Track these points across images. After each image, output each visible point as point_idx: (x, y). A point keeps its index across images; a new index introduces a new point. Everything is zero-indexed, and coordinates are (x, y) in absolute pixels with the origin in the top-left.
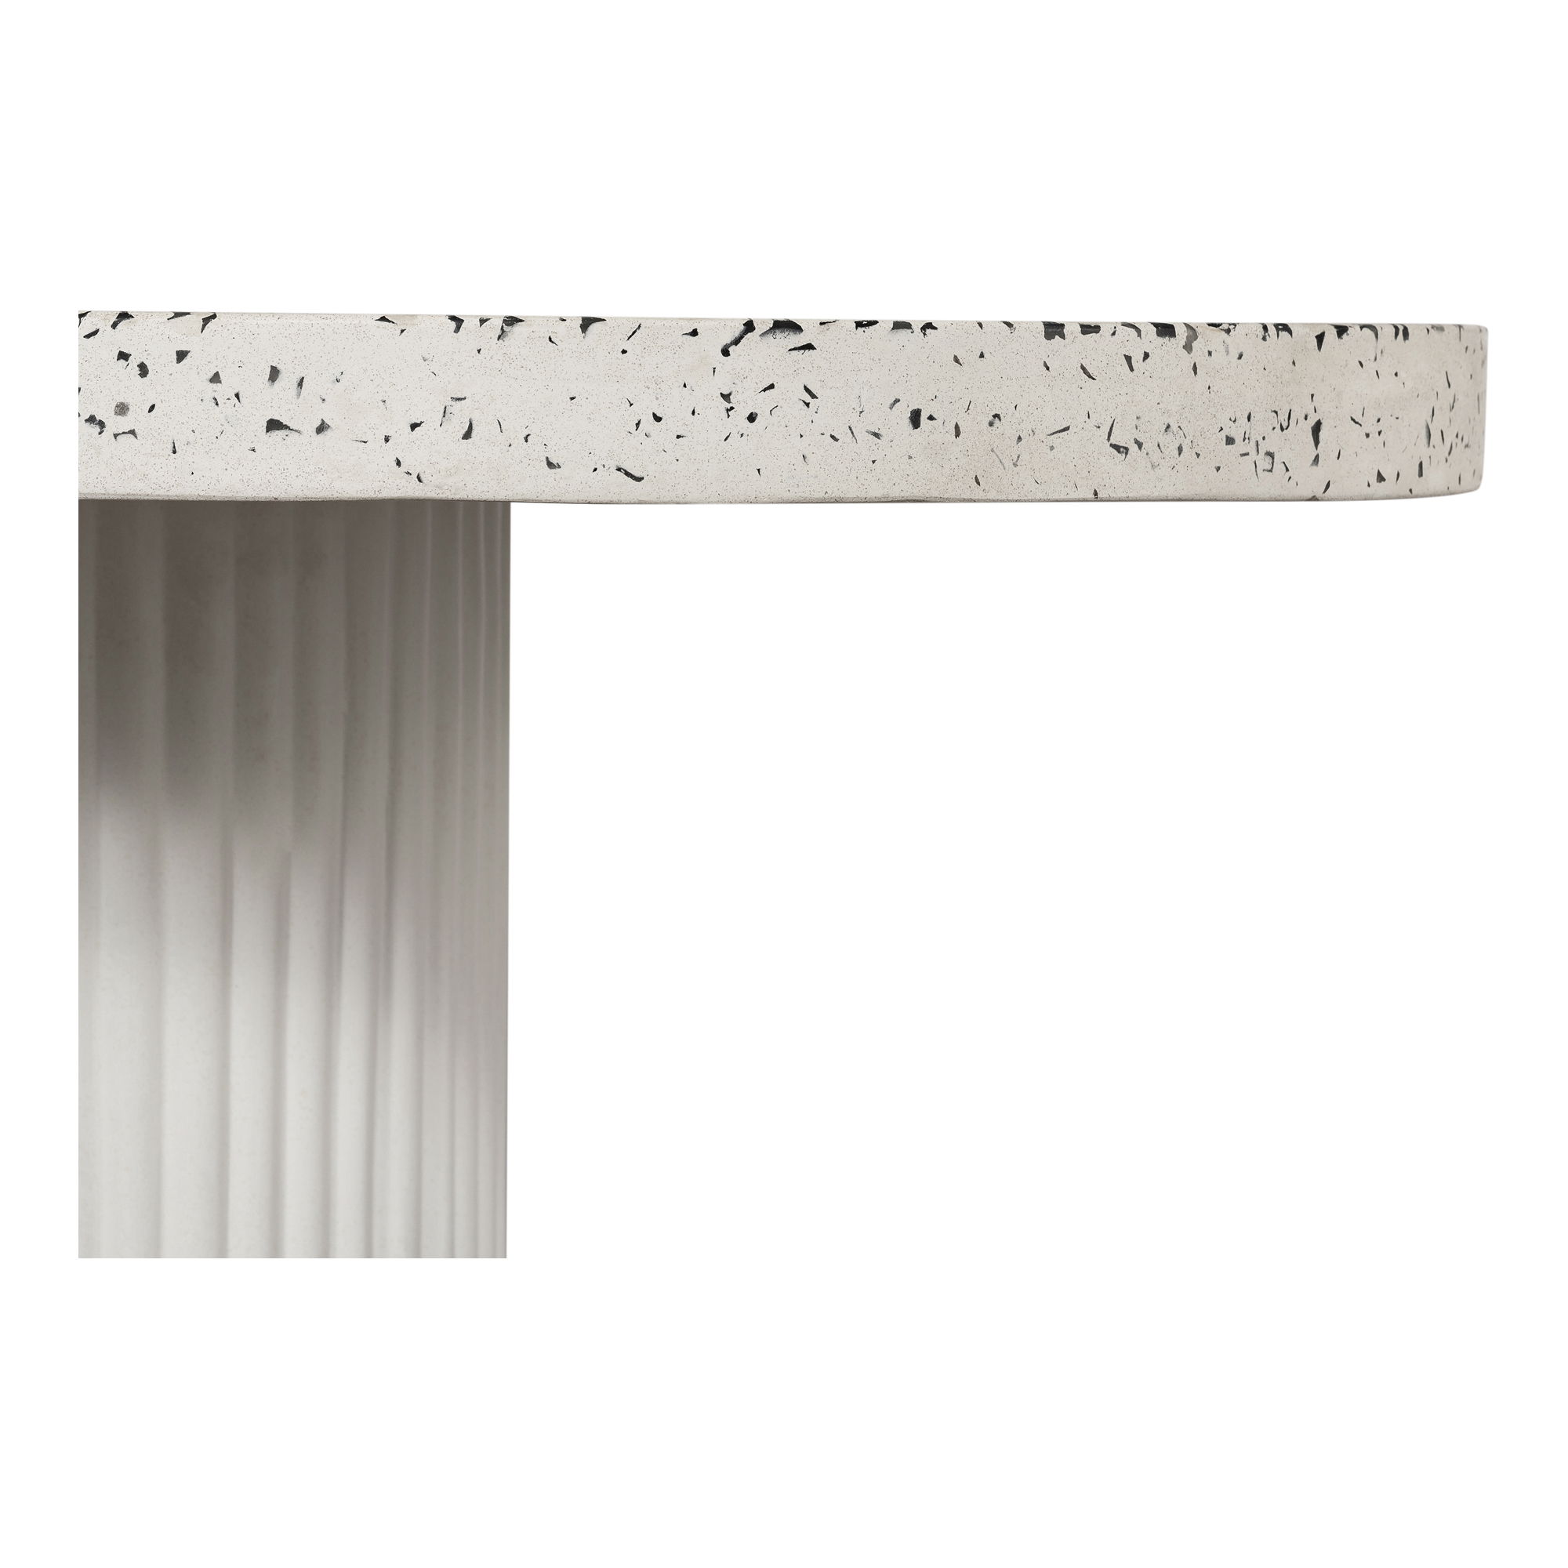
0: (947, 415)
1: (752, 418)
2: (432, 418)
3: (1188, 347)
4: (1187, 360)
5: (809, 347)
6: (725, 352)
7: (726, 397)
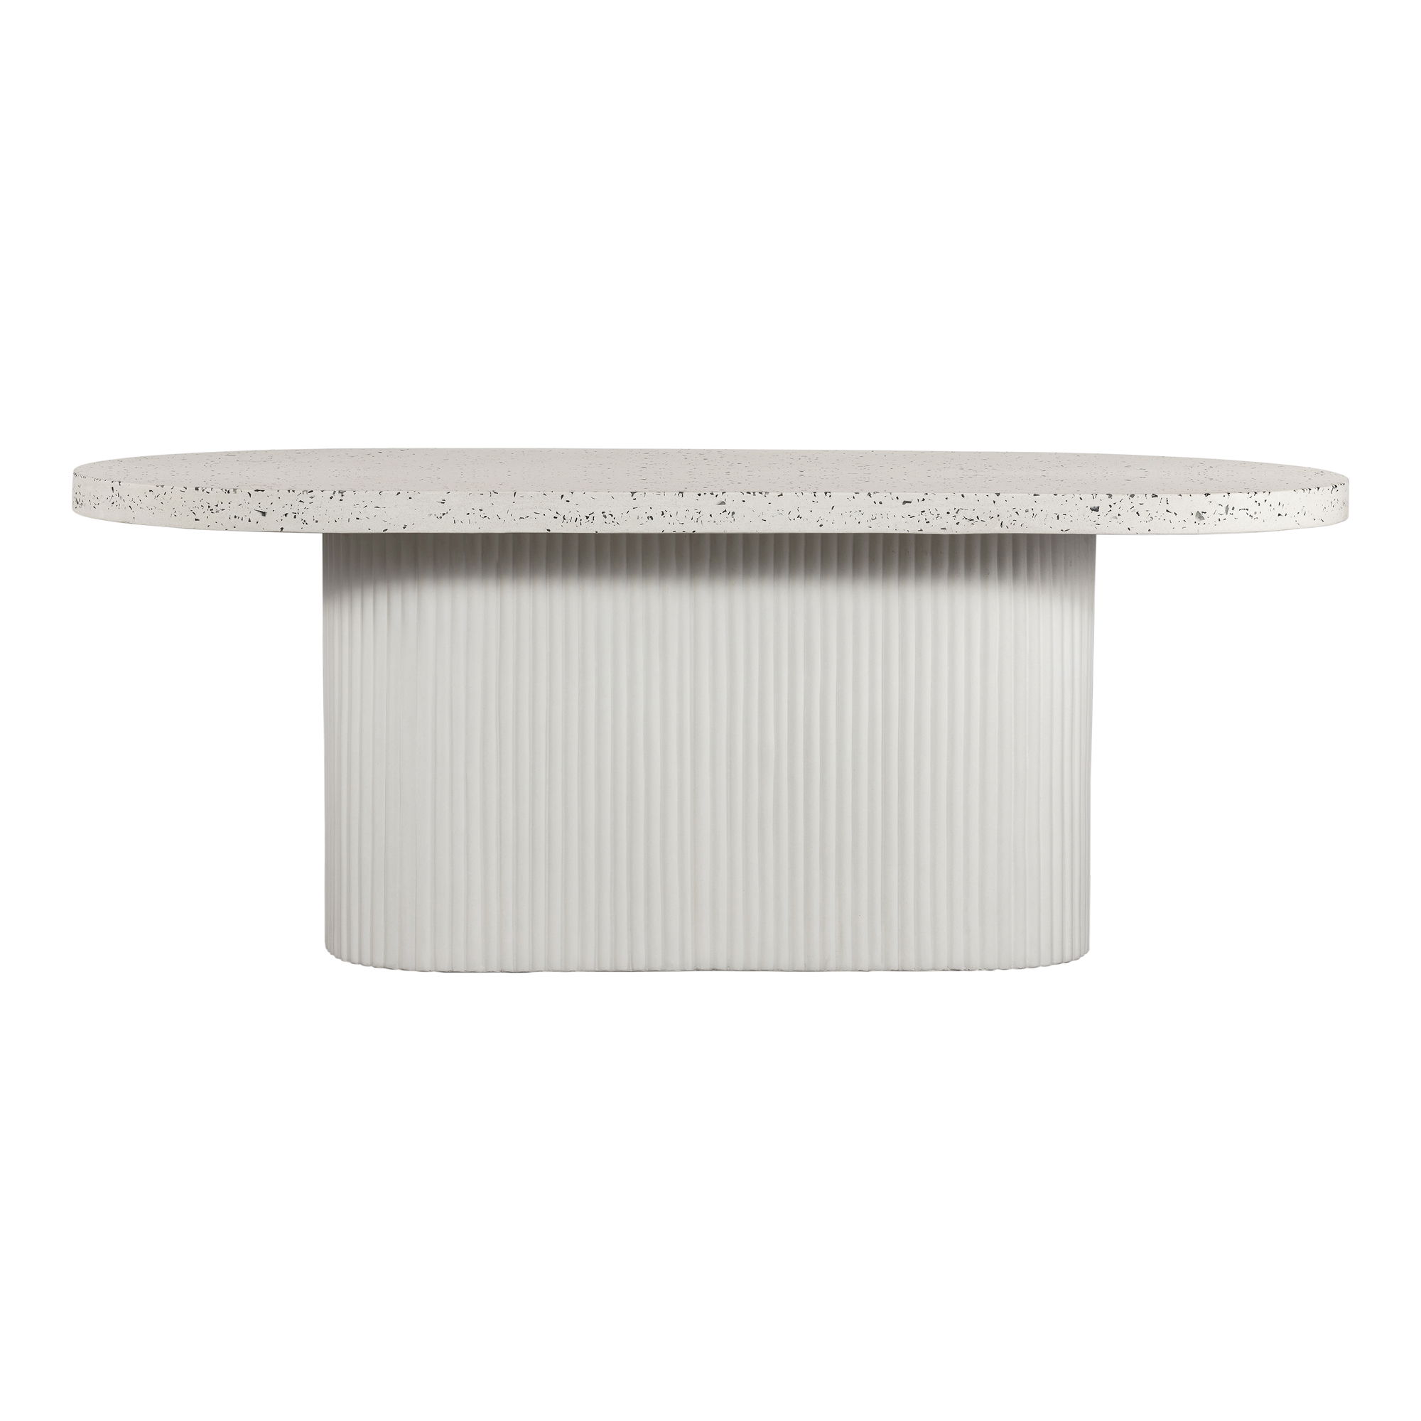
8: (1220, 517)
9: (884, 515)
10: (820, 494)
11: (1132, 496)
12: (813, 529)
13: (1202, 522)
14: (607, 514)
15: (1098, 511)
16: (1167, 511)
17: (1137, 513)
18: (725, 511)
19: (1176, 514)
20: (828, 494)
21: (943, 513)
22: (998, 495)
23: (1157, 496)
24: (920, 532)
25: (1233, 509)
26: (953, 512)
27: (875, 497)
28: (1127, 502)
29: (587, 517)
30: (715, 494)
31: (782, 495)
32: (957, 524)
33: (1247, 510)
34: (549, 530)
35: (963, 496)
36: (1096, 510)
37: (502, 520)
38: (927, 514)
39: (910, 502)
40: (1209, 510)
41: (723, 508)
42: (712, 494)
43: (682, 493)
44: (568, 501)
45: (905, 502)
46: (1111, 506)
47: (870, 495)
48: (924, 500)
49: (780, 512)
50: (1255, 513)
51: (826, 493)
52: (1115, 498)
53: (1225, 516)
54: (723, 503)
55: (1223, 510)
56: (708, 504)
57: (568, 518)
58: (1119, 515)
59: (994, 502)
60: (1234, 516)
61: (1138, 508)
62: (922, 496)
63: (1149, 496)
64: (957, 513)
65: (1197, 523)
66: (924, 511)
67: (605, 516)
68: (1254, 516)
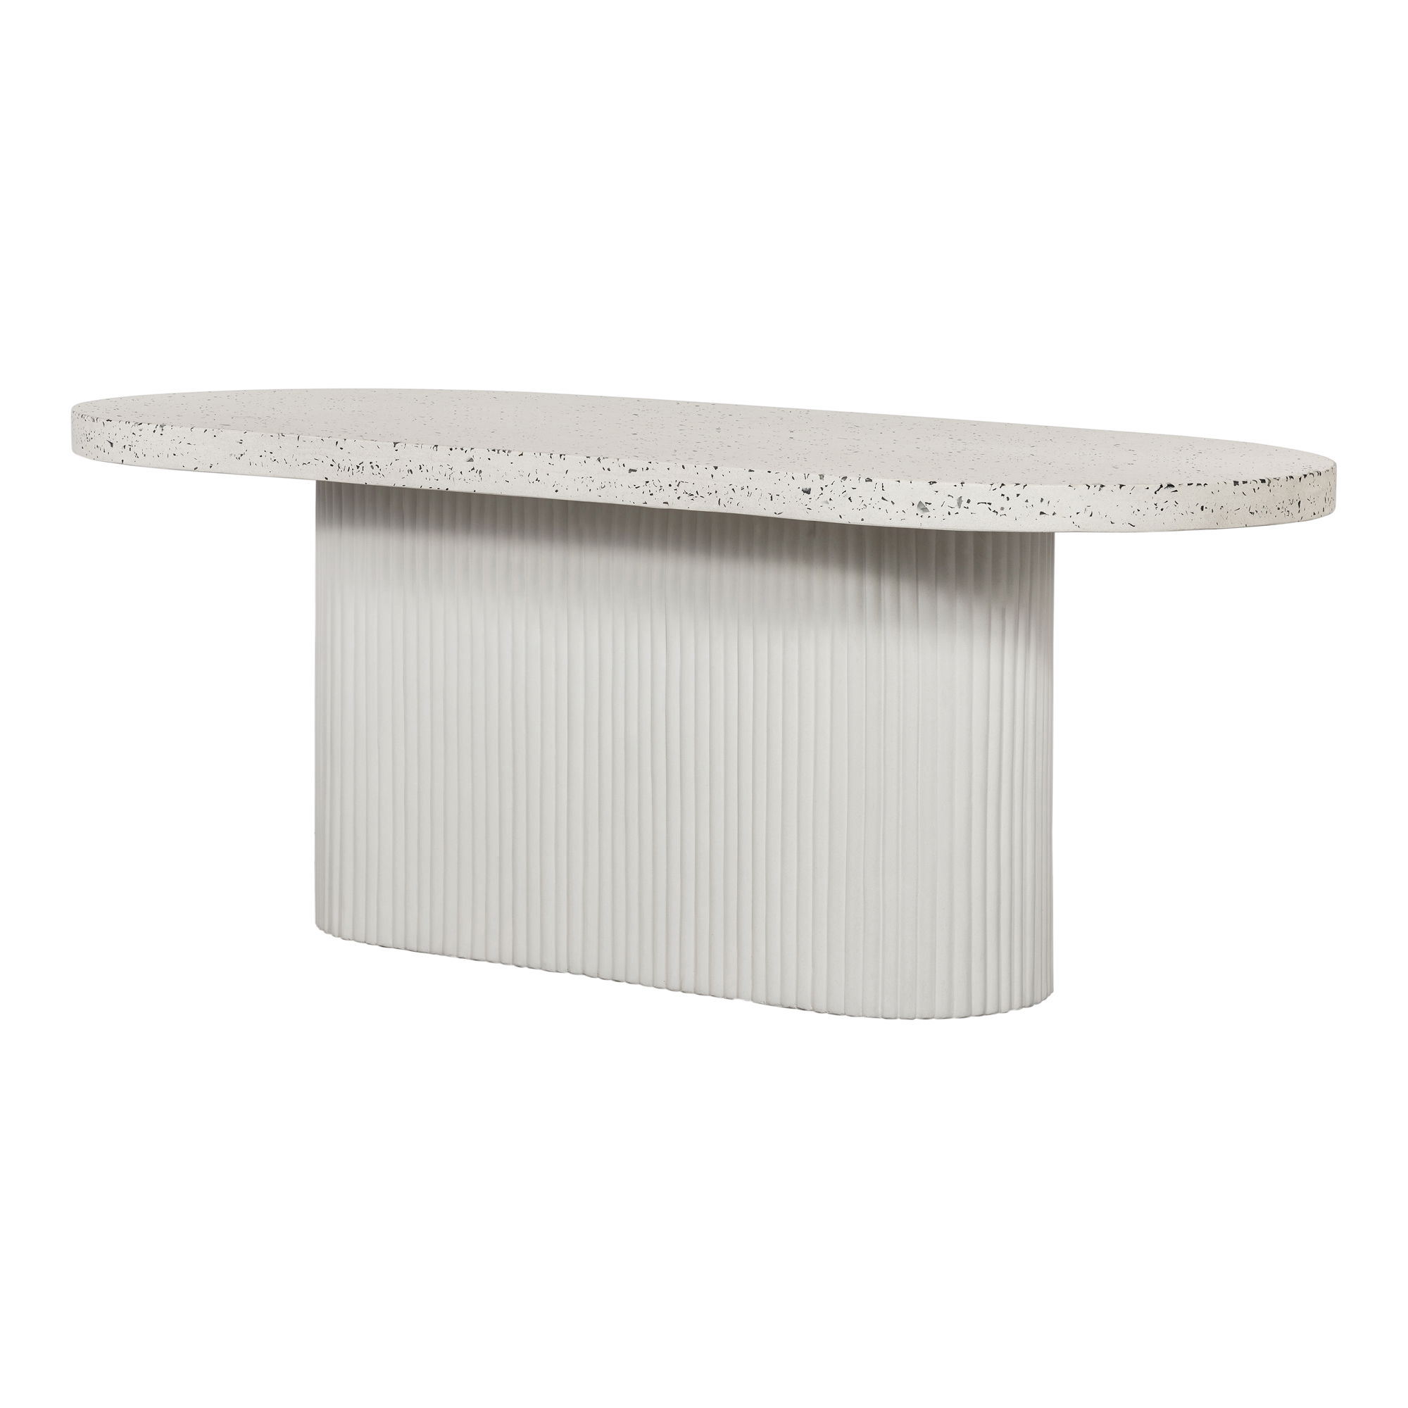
0: (1210, 507)
1: (1162, 510)
2: (1082, 511)
3: (1269, 485)
4: (1269, 488)
5: (1176, 491)
6: (1155, 493)
7: (1156, 505)
8: (950, 510)
9: (612, 483)
10: (556, 456)
11: (845, 478)
12: (549, 494)
13: (926, 515)
14: (374, 464)
15: (809, 493)
16: (883, 498)
17: (850, 499)
18: (473, 469)
19: (893, 503)
20: (563, 457)
21: (666, 487)
22: (716, 468)
23: (871, 480)
24: (645, 505)
25: (969, 501)
26: (674, 485)
27: (605, 463)
28: (839, 487)
29: (358, 467)
30: (465, 450)
31: (522, 455)
32: (679, 498)
33: (990, 504)
34: (326, 479)
35: (683, 467)
36: (808, 492)
37: (288, 465)
38: (651, 486)
39: (635, 471)
40: (936, 501)
41: (471, 465)
42: (462, 449)
43: (436, 446)
44: (341, 449)
45: (631, 471)
46: (822, 489)
47: (599, 460)
48: (647, 469)
49: (521, 473)
50: (1002, 509)
51: (561, 455)
52: (827, 480)
53: (957, 510)
54: (471, 460)
55: (954, 502)
56: (459, 460)
57: (342, 467)
58: (830, 499)
59: (712, 476)
60: (970, 510)
61: (850, 493)
62: (646, 465)
63: (863, 480)
64: (678, 486)
65: (920, 515)
66: (647, 482)
67: (372, 467)
68: (1000, 512)
